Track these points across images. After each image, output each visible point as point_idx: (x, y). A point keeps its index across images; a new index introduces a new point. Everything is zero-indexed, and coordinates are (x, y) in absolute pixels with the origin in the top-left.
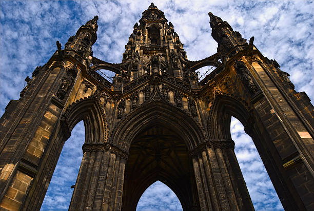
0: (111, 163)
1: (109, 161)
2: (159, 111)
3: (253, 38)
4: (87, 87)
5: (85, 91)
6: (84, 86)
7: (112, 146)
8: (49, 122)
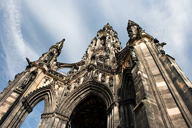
0: (54, 124)
1: (54, 123)
2: (92, 88)
4: (46, 80)
6: (44, 80)
7: (57, 114)
8: (9, 103)
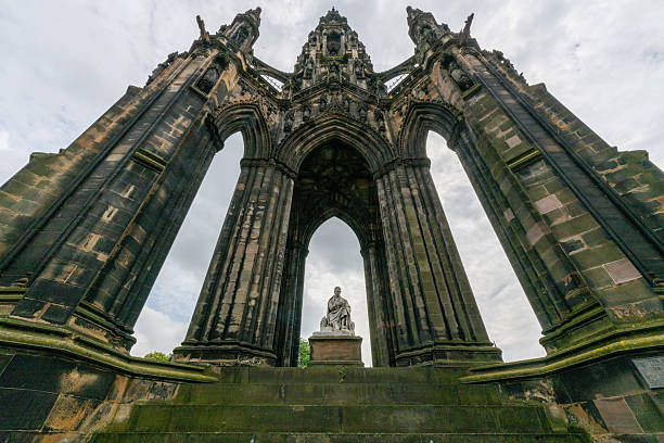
3: (473, 15)
4: (245, 90)
5: (243, 94)
6: (241, 88)
